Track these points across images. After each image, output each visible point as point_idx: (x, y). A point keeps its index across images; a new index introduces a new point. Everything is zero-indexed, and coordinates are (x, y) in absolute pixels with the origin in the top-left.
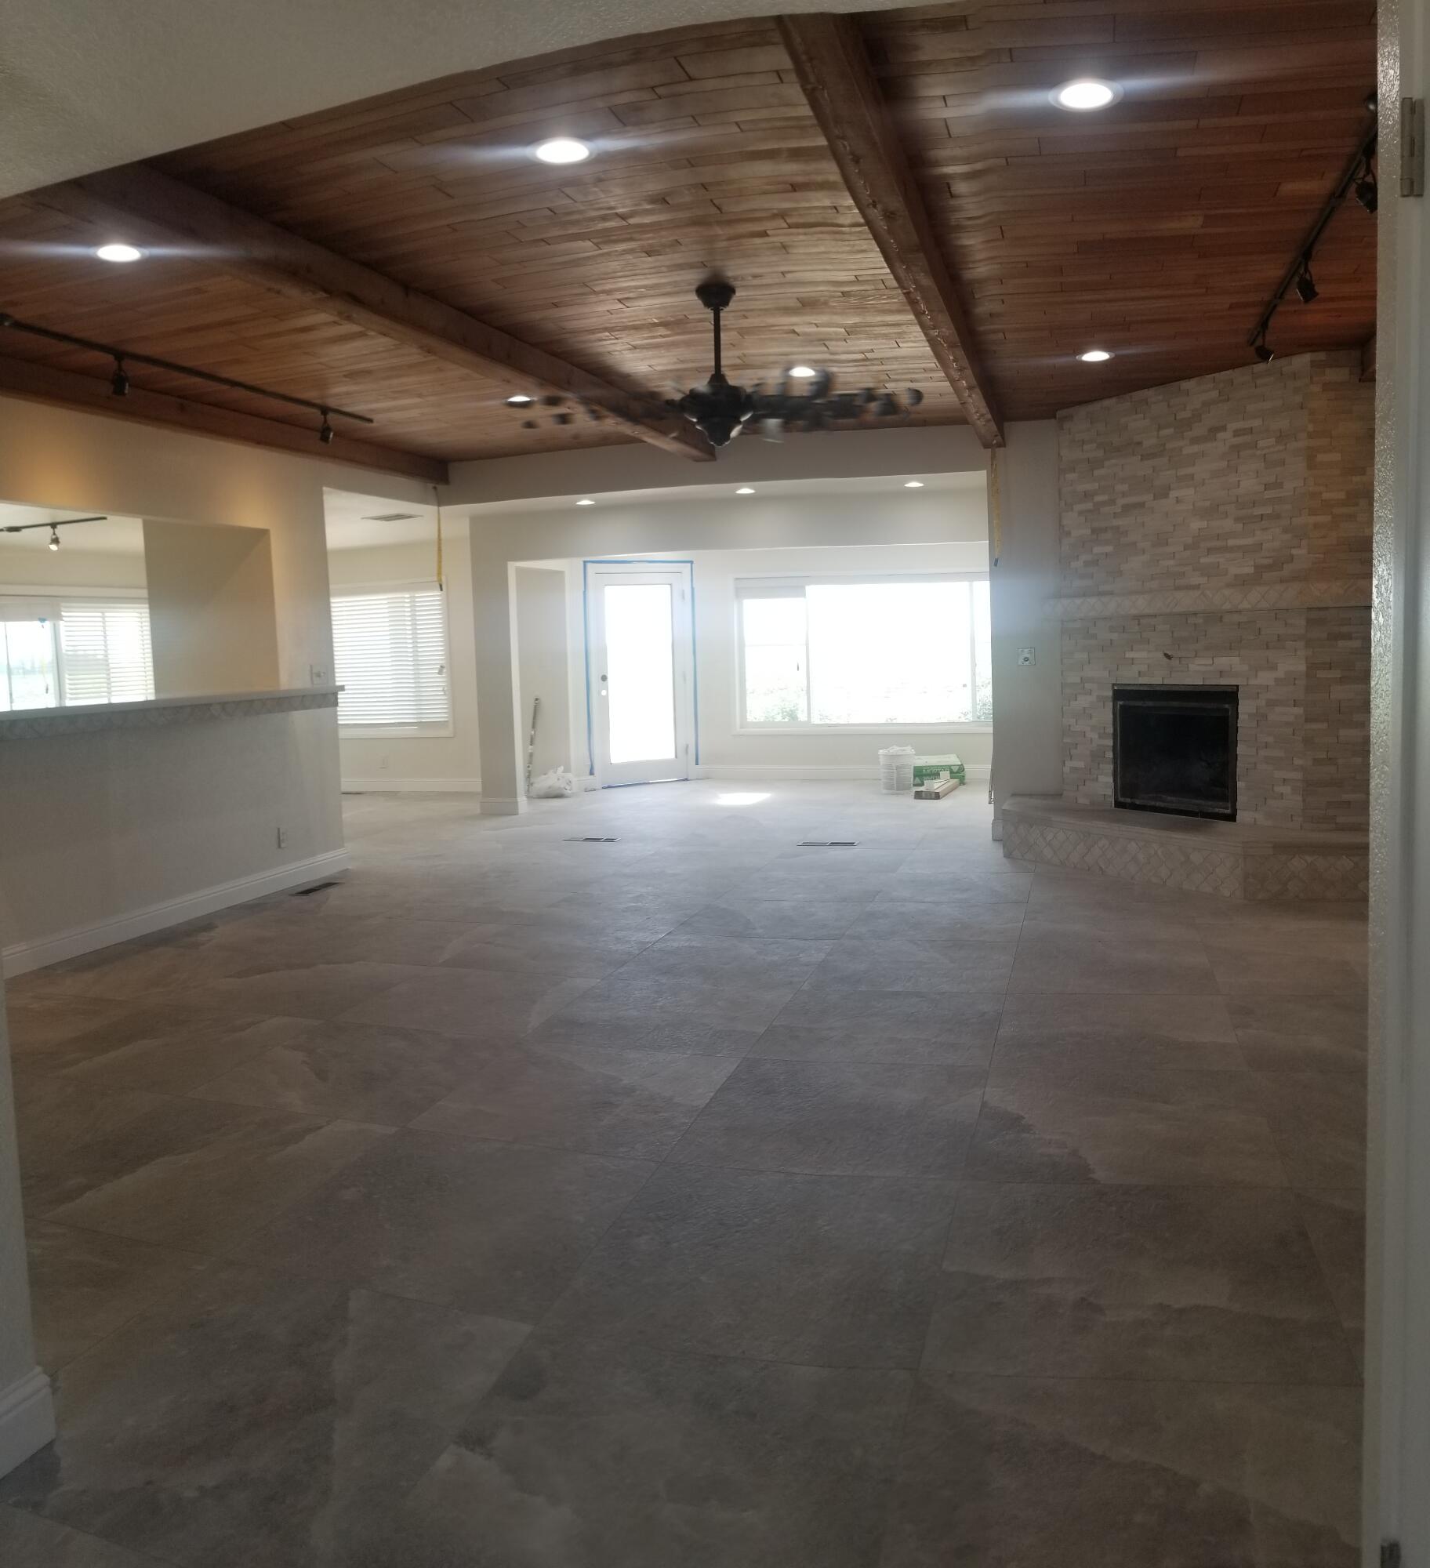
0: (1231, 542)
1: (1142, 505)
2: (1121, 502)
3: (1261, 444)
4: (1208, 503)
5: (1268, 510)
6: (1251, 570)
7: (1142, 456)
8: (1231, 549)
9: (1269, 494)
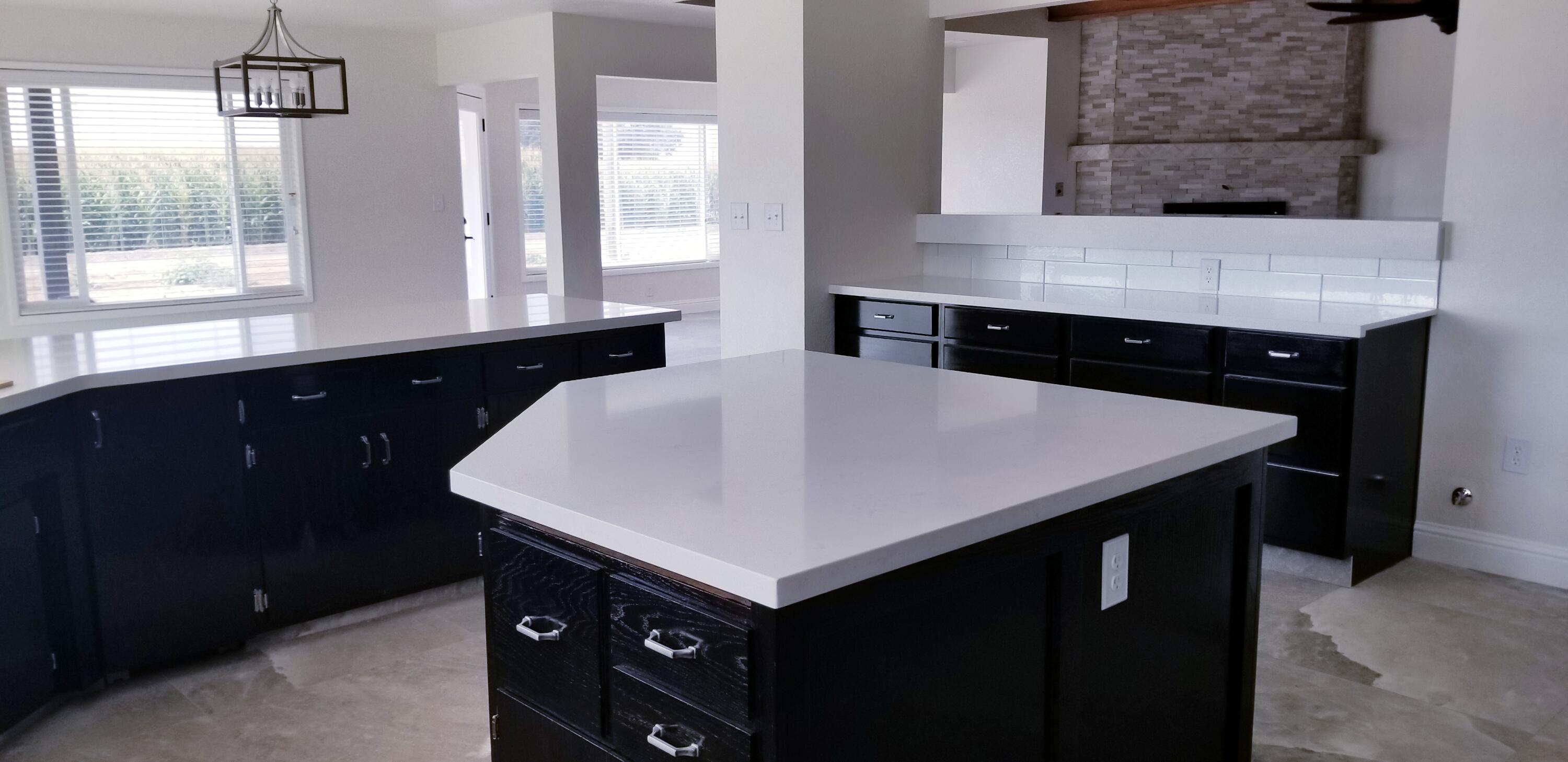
0: (1280, 111)
1: (1201, 80)
2: (1180, 76)
3: (1309, 48)
4: (1262, 83)
5: (1312, 92)
6: (1297, 130)
7: (1203, 45)
8: (1280, 116)
9: (1312, 82)
